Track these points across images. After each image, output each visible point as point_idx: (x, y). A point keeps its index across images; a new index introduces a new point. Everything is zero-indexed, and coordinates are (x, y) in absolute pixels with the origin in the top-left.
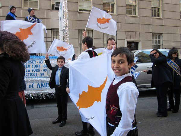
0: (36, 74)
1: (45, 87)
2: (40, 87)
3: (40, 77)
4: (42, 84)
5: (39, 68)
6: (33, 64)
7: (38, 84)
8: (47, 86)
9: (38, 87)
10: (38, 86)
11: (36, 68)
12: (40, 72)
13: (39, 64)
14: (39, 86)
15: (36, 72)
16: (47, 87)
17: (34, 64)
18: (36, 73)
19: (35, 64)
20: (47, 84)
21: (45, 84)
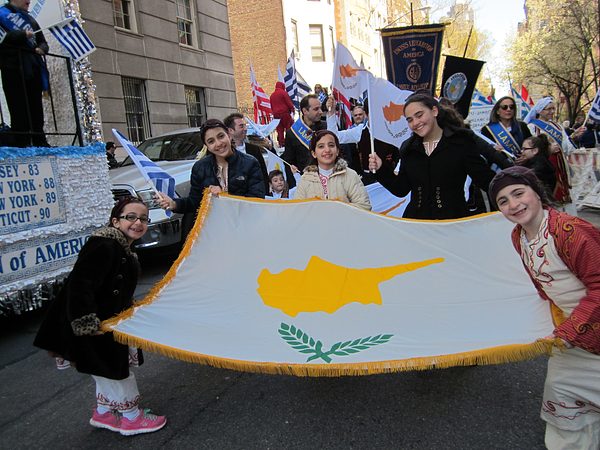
0: (25, 215)
1: (59, 257)
2: (45, 260)
3: (41, 225)
4: (49, 248)
5: (33, 192)
6: (10, 179)
7: (39, 250)
8: (64, 252)
9: (40, 260)
10: (38, 257)
11: (22, 194)
12: (38, 208)
13: (27, 177)
14: (43, 256)
15: (24, 209)
16: (64, 255)
17: (14, 179)
18: (28, 212)
19: (18, 179)
20: (62, 244)
21: (57, 245)
